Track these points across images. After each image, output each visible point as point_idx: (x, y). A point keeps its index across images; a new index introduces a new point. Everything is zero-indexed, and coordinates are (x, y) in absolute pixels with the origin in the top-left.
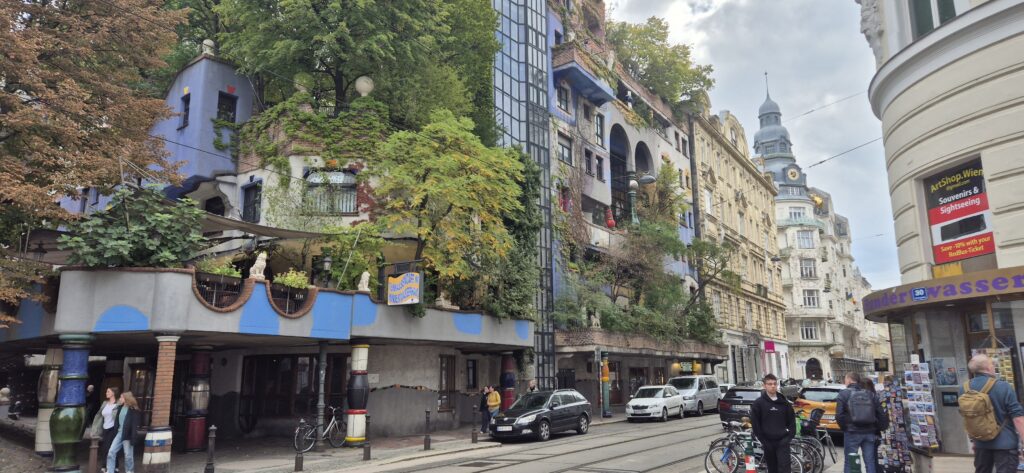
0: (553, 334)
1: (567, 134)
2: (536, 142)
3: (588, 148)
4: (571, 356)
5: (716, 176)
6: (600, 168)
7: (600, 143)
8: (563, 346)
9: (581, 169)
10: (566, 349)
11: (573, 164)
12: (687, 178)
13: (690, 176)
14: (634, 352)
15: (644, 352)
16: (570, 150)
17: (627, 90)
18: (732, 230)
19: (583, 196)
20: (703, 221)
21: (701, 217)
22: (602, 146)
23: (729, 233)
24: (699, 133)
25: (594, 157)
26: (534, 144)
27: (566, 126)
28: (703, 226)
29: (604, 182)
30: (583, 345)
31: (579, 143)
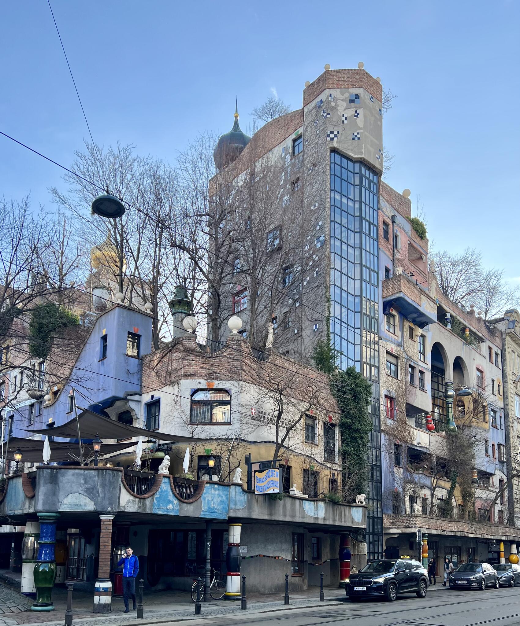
1: (394, 352)
2: (368, 361)
3: (412, 364)
4: (396, 536)
6: (422, 380)
7: (422, 359)
9: (406, 382)
10: (393, 530)
11: (399, 378)
12: (499, 387)
13: (501, 385)
14: (449, 533)
16: (396, 366)
17: (447, 312)
19: (407, 404)
20: (513, 423)
21: (510, 419)
24: (511, 346)
25: (417, 371)
26: (366, 363)
28: (512, 427)
30: (406, 528)
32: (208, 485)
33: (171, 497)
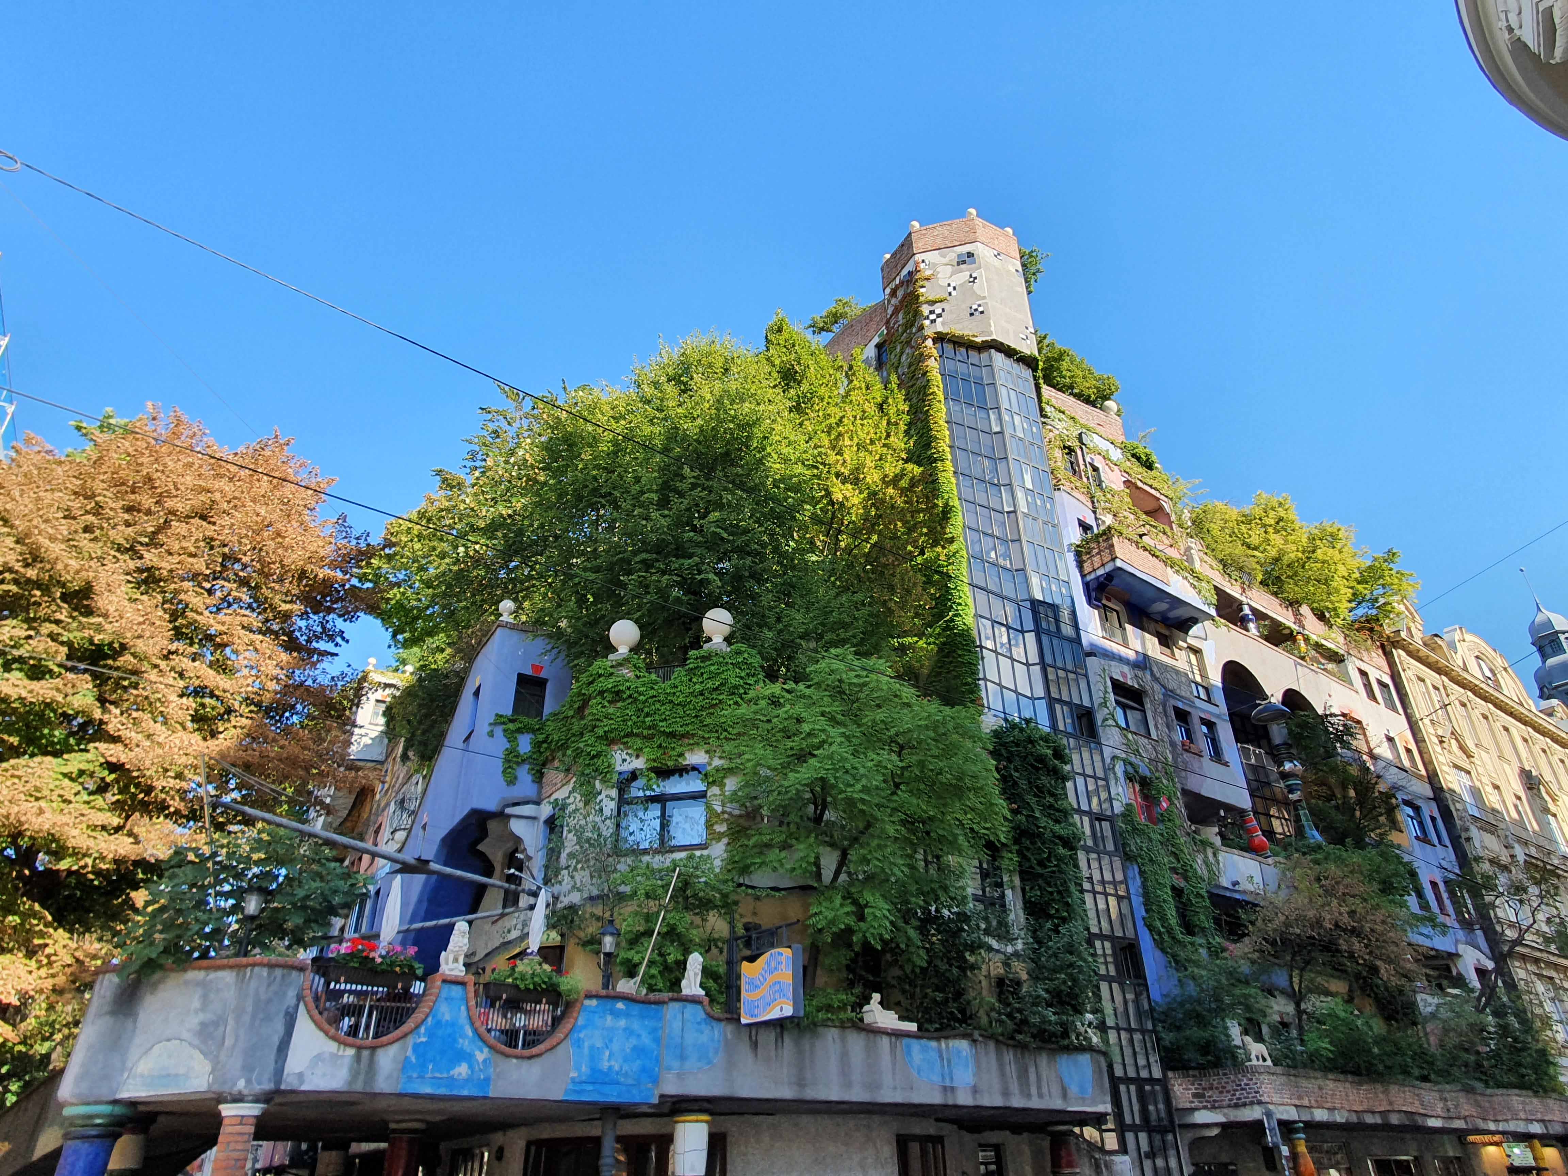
0: (1164, 1083)
1: (1130, 683)
2: (1065, 698)
3: (1180, 705)
4: (1215, 1132)
5: (1470, 744)
6: (1213, 741)
8: (1193, 1110)
9: (1173, 744)
10: (1202, 1117)
11: (1154, 735)
12: (1408, 751)
13: (1413, 746)
14: (1369, 1119)
15: (1394, 1119)
16: (1142, 711)
17: (1241, 604)
18: (1539, 847)
19: (1185, 792)
20: (1467, 830)
21: (1458, 822)
22: (1209, 701)
23: (1533, 851)
24: (1410, 669)
25: (1196, 721)
26: (1060, 701)
27: (1126, 669)
28: (1468, 839)
29: (1226, 764)
30: (1236, 1106)
31: (1159, 697)
32: (594, 1002)
33: (466, 1040)
